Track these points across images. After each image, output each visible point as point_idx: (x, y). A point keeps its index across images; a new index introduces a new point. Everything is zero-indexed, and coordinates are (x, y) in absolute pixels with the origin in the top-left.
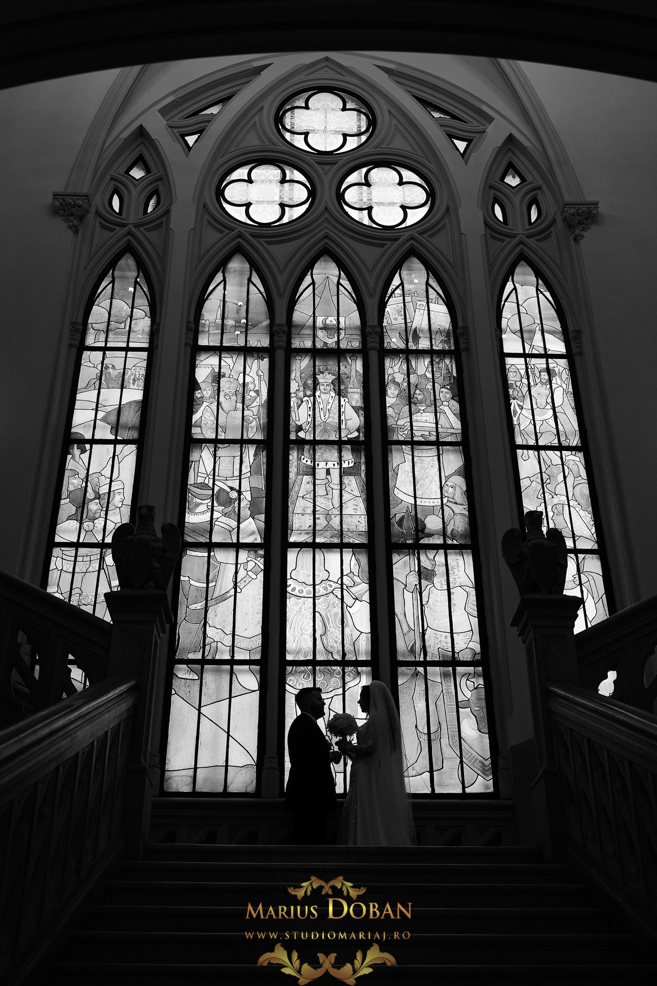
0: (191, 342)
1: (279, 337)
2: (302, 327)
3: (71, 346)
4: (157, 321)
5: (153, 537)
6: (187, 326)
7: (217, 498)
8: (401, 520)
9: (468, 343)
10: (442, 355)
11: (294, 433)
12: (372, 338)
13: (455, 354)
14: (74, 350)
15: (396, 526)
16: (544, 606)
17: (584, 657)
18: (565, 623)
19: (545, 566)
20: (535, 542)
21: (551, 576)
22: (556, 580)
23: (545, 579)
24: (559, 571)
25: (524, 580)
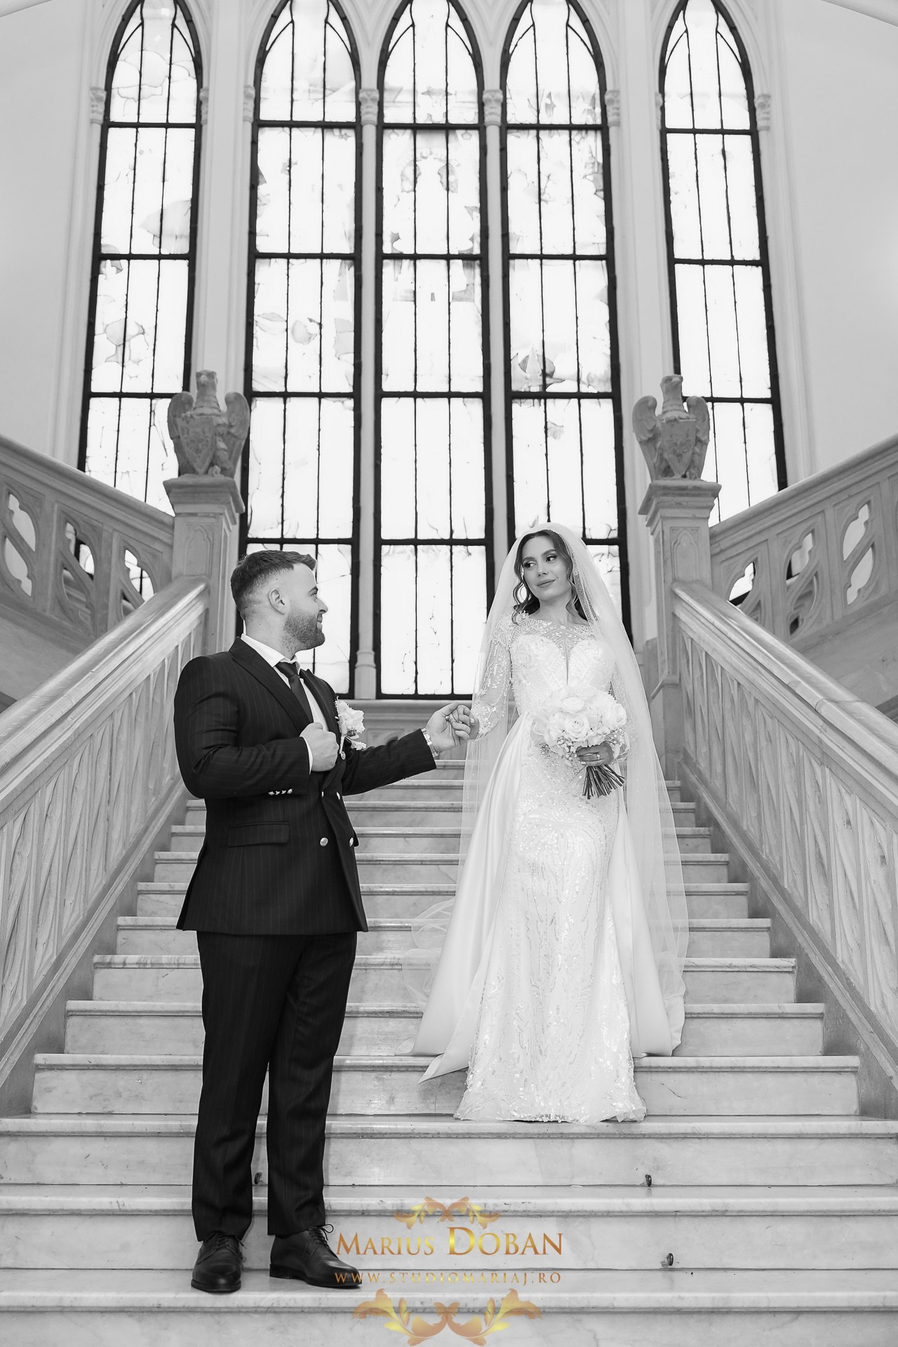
0: (251, 115)
1: (368, 107)
2: (400, 91)
3: (92, 122)
4: (205, 84)
5: (216, 411)
6: (245, 92)
7: (293, 333)
8: (525, 361)
9: (618, 115)
10: (584, 132)
11: (390, 244)
12: (491, 108)
13: (602, 129)
14: (97, 129)
15: (519, 369)
16: (674, 495)
17: (718, 554)
18: (698, 513)
19: (682, 444)
20: (670, 415)
21: (687, 457)
22: (692, 461)
23: (679, 461)
24: (697, 449)
25: (655, 460)
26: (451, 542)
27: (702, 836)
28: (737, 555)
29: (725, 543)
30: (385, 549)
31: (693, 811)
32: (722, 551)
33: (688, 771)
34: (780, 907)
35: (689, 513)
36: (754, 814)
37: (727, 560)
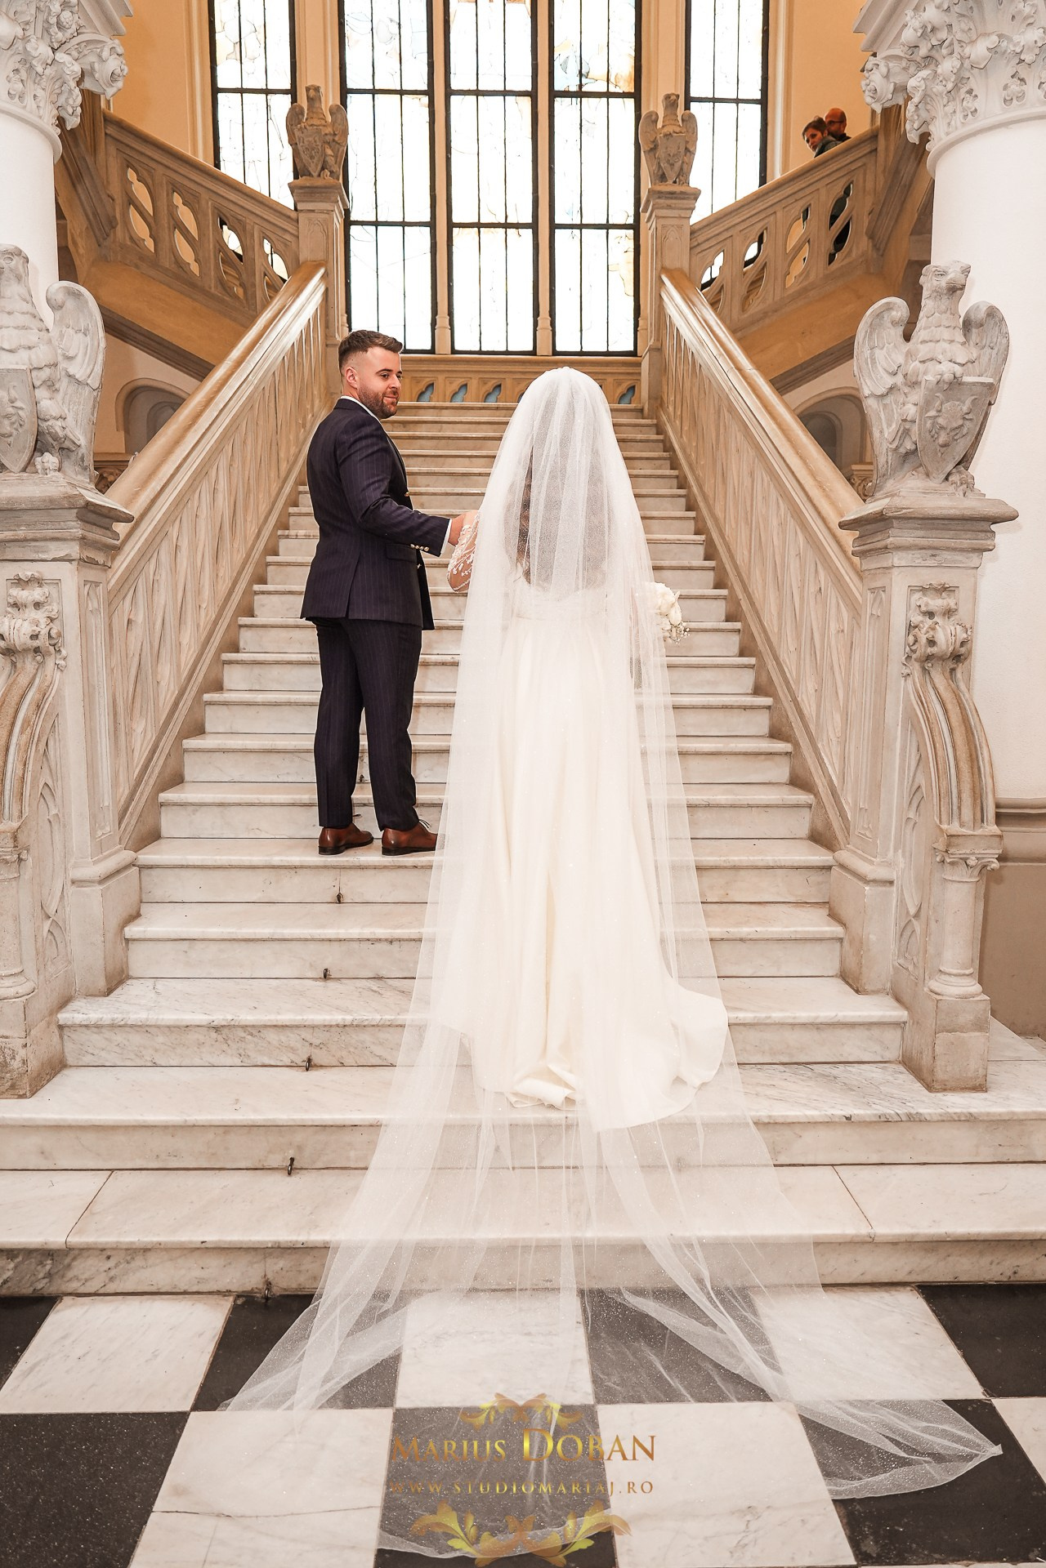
7: (377, 32)
8: (565, 62)
15: (560, 69)
16: (667, 198)
17: (695, 247)
18: (683, 213)
19: (674, 156)
20: (666, 130)
21: (677, 166)
22: (682, 169)
23: (672, 169)
24: (686, 159)
25: (654, 168)
26: (506, 226)
27: (665, 459)
28: (710, 248)
29: (701, 239)
30: (456, 231)
31: (662, 441)
32: (698, 245)
33: (662, 413)
34: (702, 504)
35: (675, 213)
36: (694, 444)
37: (702, 251)
